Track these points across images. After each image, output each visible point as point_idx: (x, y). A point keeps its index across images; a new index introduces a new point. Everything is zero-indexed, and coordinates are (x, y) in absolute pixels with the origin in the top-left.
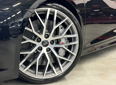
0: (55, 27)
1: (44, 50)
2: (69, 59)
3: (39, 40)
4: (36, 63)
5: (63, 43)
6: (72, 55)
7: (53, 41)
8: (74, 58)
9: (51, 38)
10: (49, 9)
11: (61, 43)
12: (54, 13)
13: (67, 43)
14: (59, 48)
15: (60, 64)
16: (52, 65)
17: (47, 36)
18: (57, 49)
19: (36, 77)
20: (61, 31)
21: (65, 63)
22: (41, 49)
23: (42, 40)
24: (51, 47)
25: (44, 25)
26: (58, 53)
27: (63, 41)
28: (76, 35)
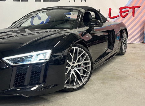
0: (78, 58)
1: (73, 72)
2: (86, 75)
3: (69, 66)
4: (69, 79)
5: (82, 66)
6: (88, 72)
7: (77, 65)
8: (89, 74)
9: (76, 64)
10: (75, 48)
11: (81, 66)
12: (77, 49)
13: (84, 66)
14: (80, 69)
15: (82, 79)
16: (77, 80)
17: (74, 63)
18: (79, 70)
19: (70, 88)
20: (81, 59)
21: (84, 78)
22: (70, 71)
23: (71, 66)
24: (76, 69)
25: (72, 57)
26: (80, 72)
27: (82, 65)
28: (89, 61)
